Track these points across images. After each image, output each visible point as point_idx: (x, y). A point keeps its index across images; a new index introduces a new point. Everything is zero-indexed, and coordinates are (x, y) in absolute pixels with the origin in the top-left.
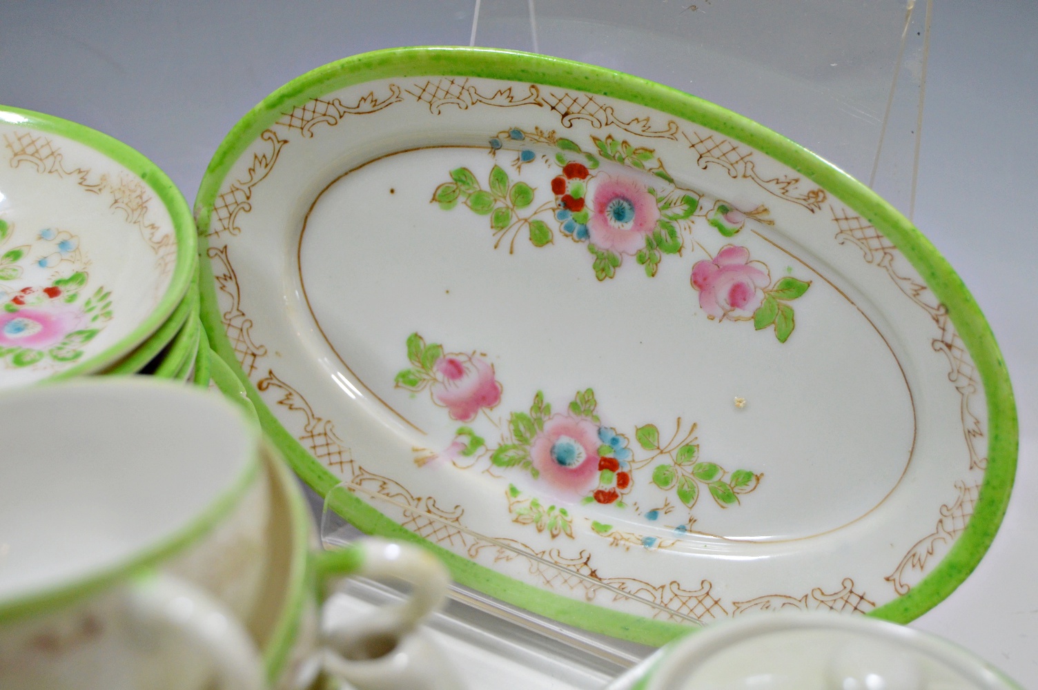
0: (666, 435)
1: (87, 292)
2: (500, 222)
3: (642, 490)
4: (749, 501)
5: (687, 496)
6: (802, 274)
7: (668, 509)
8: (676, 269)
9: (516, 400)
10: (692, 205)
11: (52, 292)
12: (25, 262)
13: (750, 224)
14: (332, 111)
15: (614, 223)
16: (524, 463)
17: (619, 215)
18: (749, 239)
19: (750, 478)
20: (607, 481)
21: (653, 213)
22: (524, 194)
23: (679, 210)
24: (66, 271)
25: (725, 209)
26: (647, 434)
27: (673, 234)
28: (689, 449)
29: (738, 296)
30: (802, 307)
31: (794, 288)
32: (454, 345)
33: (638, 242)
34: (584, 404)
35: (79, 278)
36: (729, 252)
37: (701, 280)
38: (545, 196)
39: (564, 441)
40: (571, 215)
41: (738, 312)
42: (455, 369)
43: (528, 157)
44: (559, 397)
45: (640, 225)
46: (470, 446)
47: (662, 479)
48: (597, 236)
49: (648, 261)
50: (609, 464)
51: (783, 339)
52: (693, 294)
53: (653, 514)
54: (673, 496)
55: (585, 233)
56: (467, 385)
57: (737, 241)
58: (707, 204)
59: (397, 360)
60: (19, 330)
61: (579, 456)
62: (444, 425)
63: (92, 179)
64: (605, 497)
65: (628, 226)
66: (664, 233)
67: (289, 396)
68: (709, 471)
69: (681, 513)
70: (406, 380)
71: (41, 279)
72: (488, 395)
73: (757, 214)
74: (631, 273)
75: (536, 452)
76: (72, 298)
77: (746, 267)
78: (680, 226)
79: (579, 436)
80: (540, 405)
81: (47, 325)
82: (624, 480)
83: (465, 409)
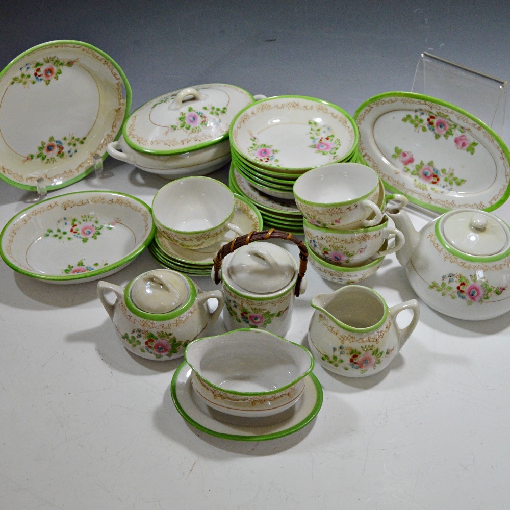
0: (447, 171)
1: (335, 139)
2: (416, 126)
3: (442, 182)
4: (463, 185)
5: (451, 183)
6: (477, 142)
7: (447, 186)
8: (451, 138)
9: (417, 162)
10: (456, 126)
11: (327, 139)
12: (321, 132)
13: (467, 131)
14: (383, 102)
15: (439, 128)
16: (418, 175)
17: (441, 127)
18: (466, 134)
19: (463, 181)
20: (435, 180)
21: (448, 127)
22: (421, 121)
23: (453, 127)
24: (330, 134)
25: (462, 128)
26: (443, 171)
27: (451, 132)
28: (452, 174)
29: (464, 145)
30: (476, 148)
31: (475, 144)
32: (405, 150)
33: (444, 132)
34: (431, 164)
35: (332, 136)
36: (462, 136)
37: (456, 141)
38: (426, 122)
39: (426, 171)
40: (431, 126)
41: (463, 148)
42: (405, 155)
43: (423, 114)
44: (426, 162)
45: (445, 129)
46: (407, 170)
47: (446, 180)
48: (436, 130)
49: (446, 136)
50: (435, 176)
51: (472, 154)
52: (454, 144)
53: (444, 187)
54: (448, 183)
55: (433, 130)
56: (407, 158)
57: (464, 134)
58: (458, 126)
59: (393, 152)
60: (322, 147)
61: (429, 175)
62: (402, 166)
63: (334, 115)
64: (434, 183)
65: (442, 129)
66: (450, 131)
67: (370, 158)
68: (455, 179)
69: (449, 187)
70: (394, 156)
71: (325, 136)
72: (411, 161)
73: (468, 130)
74: (442, 138)
75: (421, 173)
76: (331, 140)
77: (466, 139)
78: (453, 130)
79: (429, 170)
80: (422, 163)
81: (328, 147)
82: (438, 180)
83: (406, 163)
